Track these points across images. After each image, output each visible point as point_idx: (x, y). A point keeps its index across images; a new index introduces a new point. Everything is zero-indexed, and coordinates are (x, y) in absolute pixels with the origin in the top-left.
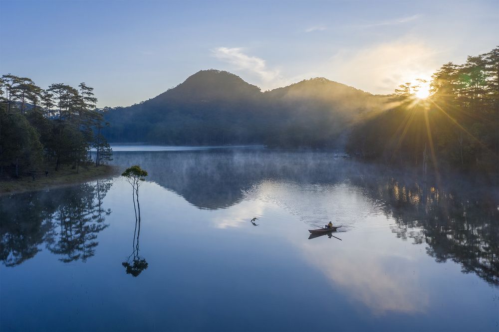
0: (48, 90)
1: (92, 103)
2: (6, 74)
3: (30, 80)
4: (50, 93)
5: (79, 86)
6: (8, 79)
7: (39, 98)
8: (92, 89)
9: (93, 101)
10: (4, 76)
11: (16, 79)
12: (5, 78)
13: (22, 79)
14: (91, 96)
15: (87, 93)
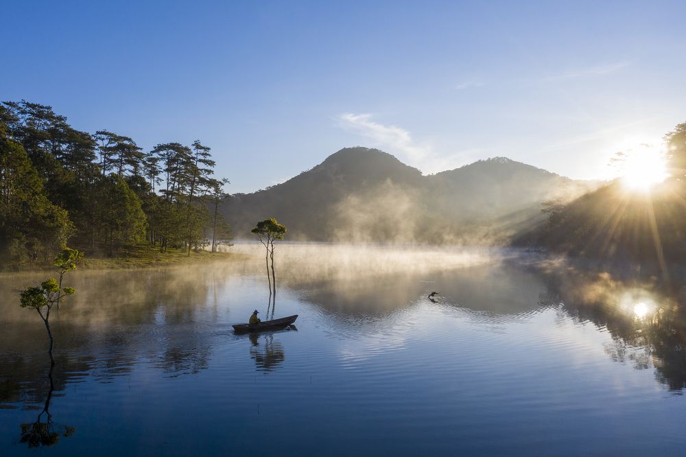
0: (153, 152)
1: (209, 168)
2: (101, 130)
3: (130, 140)
4: (155, 155)
5: (193, 145)
6: (103, 136)
7: (141, 164)
8: (209, 149)
9: (210, 164)
10: (98, 133)
11: (113, 138)
12: (99, 135)
13: (121, 138)
14: (208, 158)
15: (203, 154)
